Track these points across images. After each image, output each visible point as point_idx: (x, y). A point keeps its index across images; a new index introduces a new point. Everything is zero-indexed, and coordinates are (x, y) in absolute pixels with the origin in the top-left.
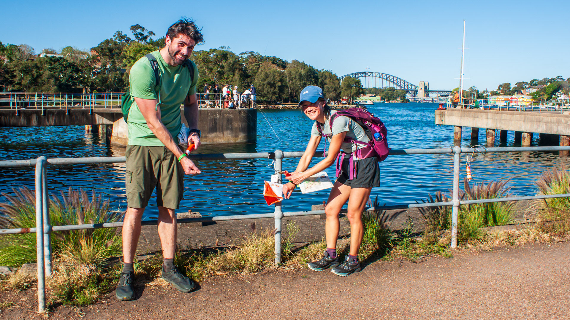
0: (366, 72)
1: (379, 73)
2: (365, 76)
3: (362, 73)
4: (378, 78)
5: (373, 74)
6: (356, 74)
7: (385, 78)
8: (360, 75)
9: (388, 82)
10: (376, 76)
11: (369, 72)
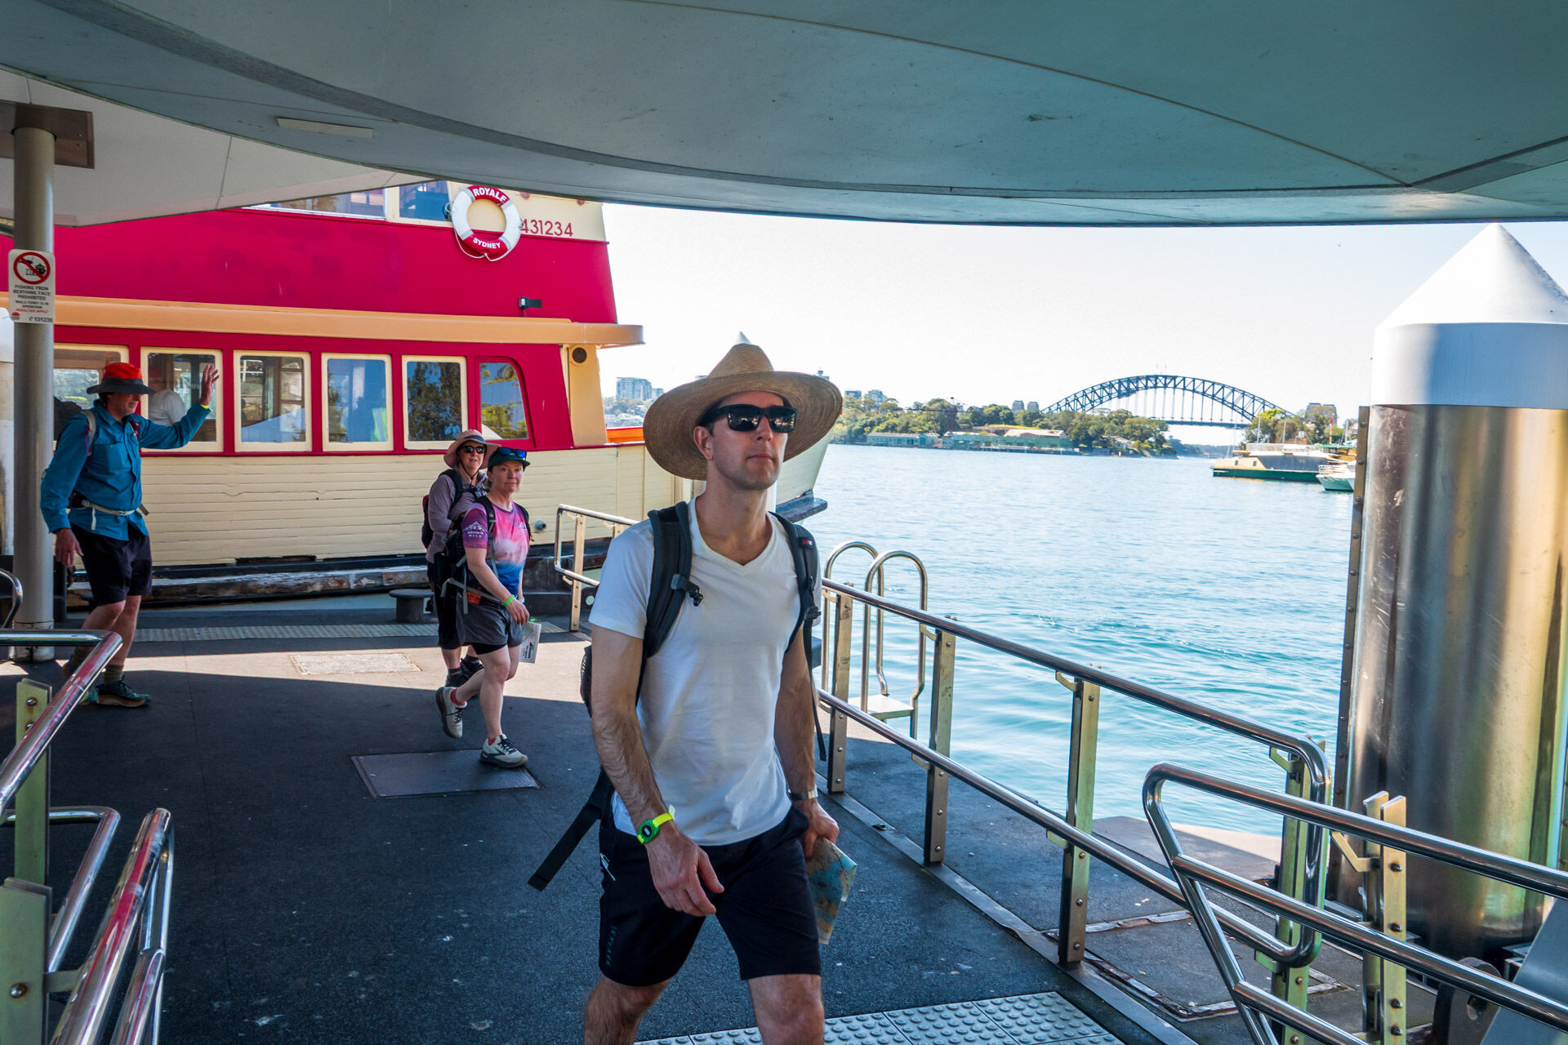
0: (1156, 377)
1: (1194, 380)
2: (1155, 387)
3: (1148, 378)
4: (1189, 394)
5: (1178, 380)
6: (1129, 380)
7: (1210, 392)
8: (1140, 385)
9: (1218, 405)
10: (1184, 389)
11: (1165, 377)
